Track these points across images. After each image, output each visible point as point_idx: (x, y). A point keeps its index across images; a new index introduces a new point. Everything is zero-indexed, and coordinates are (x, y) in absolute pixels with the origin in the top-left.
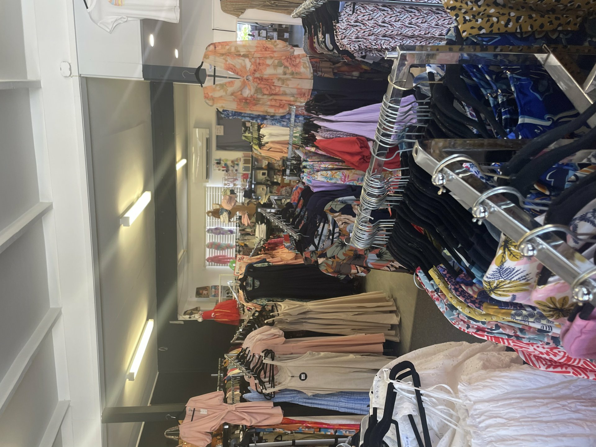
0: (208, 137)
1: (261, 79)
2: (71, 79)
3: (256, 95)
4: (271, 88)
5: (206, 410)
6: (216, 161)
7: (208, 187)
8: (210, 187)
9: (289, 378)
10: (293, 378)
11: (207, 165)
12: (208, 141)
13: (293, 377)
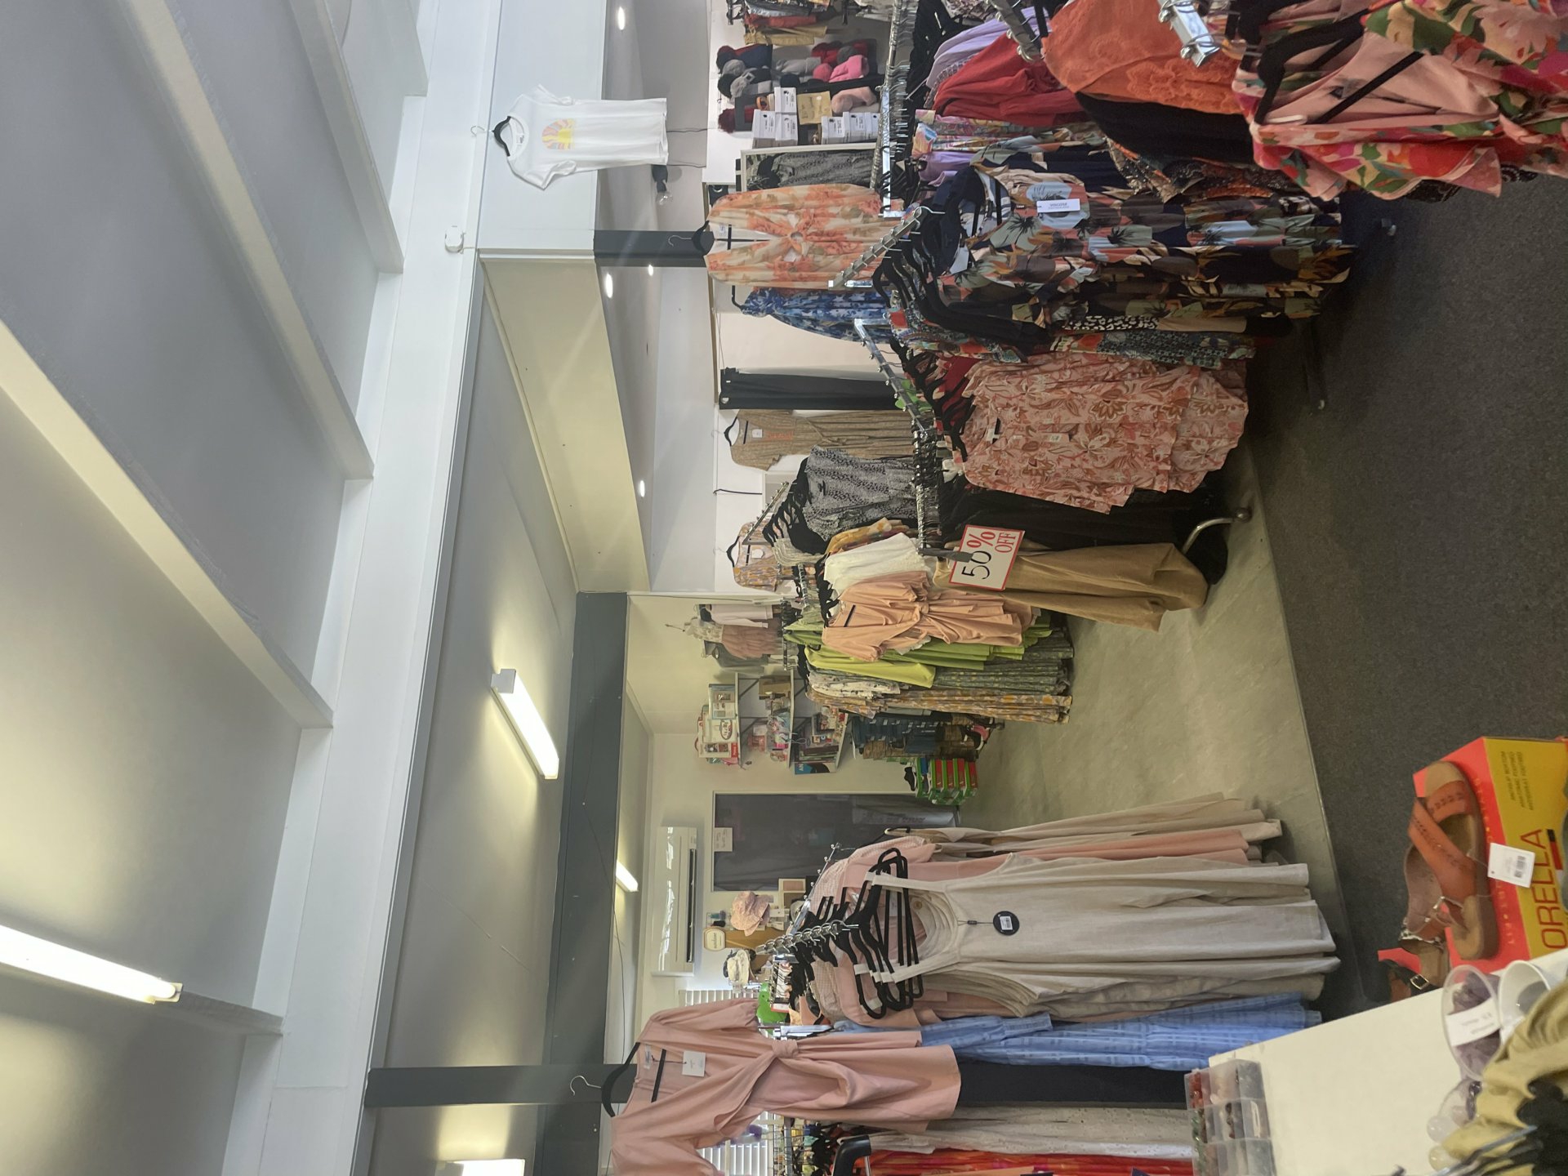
0: (694, 847)
1: (820, 234)
2: (459, 257)
3: (811, 256)
4: (840, 246)
5: (702, 1055)
6: (713, 920)
7: (690, 992)
8: (696, 993)
9: (963, 928)
10: (975, 929)
11: (689, 924)
12: (693, 857)
13: (972, 923)
